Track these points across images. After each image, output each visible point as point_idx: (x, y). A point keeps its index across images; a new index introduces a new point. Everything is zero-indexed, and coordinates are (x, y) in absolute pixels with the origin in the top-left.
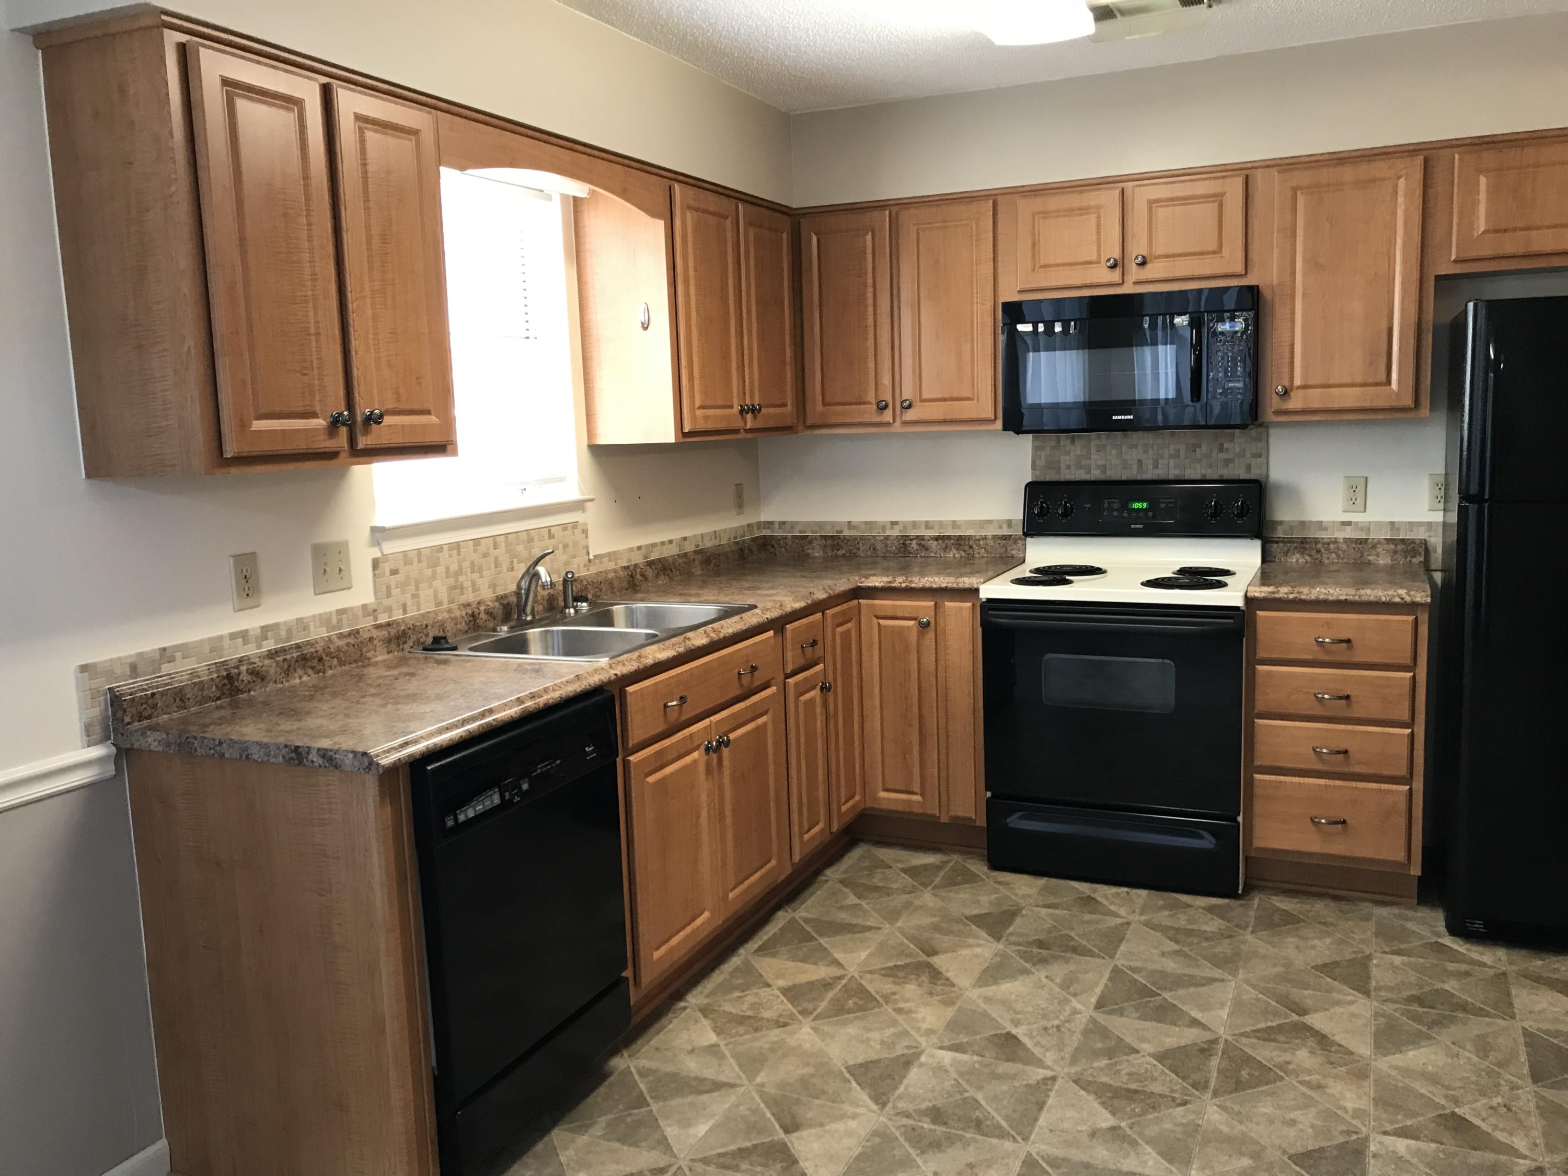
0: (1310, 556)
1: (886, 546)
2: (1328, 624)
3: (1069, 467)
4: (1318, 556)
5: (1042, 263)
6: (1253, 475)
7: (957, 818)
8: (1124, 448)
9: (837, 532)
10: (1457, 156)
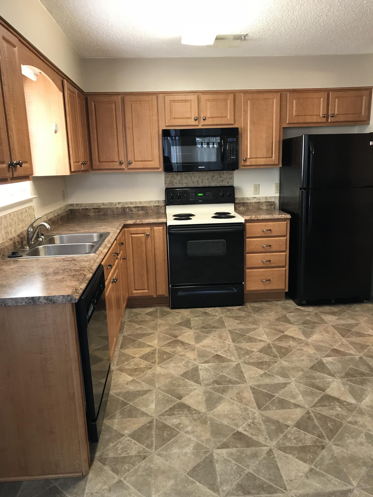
0: (246, 207)
1: (118, 211)
2: (265, 226)
3: (176, 183)
4: (248, 207)
5: (174, 117)
6: (230, 184)
7: (159, 295)
8: (193, 177)
9: (99, 206)
10: (288, 94)
